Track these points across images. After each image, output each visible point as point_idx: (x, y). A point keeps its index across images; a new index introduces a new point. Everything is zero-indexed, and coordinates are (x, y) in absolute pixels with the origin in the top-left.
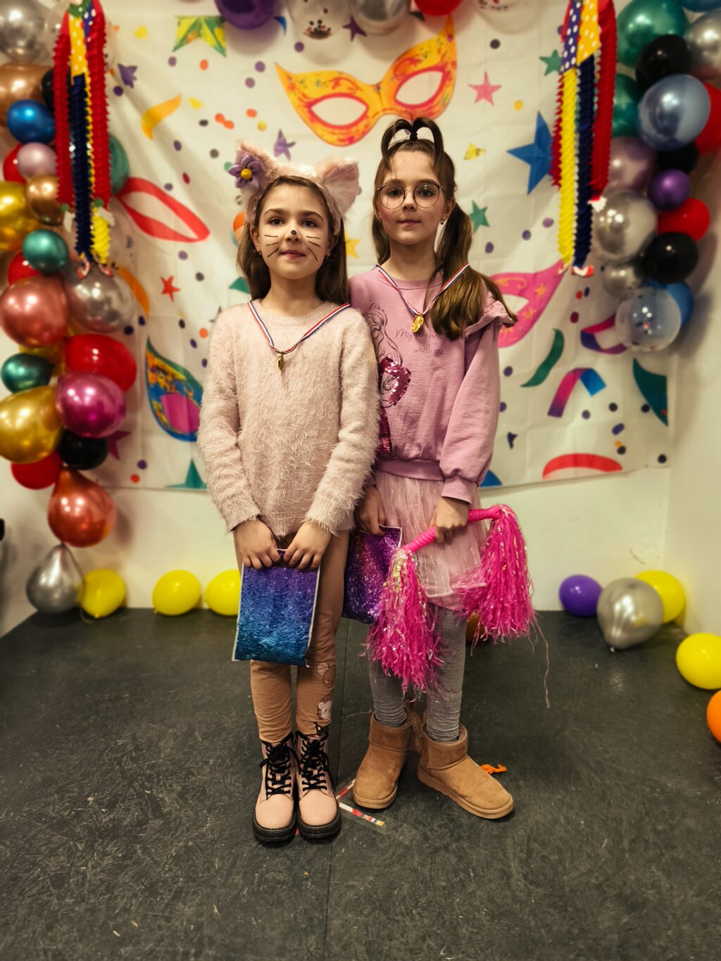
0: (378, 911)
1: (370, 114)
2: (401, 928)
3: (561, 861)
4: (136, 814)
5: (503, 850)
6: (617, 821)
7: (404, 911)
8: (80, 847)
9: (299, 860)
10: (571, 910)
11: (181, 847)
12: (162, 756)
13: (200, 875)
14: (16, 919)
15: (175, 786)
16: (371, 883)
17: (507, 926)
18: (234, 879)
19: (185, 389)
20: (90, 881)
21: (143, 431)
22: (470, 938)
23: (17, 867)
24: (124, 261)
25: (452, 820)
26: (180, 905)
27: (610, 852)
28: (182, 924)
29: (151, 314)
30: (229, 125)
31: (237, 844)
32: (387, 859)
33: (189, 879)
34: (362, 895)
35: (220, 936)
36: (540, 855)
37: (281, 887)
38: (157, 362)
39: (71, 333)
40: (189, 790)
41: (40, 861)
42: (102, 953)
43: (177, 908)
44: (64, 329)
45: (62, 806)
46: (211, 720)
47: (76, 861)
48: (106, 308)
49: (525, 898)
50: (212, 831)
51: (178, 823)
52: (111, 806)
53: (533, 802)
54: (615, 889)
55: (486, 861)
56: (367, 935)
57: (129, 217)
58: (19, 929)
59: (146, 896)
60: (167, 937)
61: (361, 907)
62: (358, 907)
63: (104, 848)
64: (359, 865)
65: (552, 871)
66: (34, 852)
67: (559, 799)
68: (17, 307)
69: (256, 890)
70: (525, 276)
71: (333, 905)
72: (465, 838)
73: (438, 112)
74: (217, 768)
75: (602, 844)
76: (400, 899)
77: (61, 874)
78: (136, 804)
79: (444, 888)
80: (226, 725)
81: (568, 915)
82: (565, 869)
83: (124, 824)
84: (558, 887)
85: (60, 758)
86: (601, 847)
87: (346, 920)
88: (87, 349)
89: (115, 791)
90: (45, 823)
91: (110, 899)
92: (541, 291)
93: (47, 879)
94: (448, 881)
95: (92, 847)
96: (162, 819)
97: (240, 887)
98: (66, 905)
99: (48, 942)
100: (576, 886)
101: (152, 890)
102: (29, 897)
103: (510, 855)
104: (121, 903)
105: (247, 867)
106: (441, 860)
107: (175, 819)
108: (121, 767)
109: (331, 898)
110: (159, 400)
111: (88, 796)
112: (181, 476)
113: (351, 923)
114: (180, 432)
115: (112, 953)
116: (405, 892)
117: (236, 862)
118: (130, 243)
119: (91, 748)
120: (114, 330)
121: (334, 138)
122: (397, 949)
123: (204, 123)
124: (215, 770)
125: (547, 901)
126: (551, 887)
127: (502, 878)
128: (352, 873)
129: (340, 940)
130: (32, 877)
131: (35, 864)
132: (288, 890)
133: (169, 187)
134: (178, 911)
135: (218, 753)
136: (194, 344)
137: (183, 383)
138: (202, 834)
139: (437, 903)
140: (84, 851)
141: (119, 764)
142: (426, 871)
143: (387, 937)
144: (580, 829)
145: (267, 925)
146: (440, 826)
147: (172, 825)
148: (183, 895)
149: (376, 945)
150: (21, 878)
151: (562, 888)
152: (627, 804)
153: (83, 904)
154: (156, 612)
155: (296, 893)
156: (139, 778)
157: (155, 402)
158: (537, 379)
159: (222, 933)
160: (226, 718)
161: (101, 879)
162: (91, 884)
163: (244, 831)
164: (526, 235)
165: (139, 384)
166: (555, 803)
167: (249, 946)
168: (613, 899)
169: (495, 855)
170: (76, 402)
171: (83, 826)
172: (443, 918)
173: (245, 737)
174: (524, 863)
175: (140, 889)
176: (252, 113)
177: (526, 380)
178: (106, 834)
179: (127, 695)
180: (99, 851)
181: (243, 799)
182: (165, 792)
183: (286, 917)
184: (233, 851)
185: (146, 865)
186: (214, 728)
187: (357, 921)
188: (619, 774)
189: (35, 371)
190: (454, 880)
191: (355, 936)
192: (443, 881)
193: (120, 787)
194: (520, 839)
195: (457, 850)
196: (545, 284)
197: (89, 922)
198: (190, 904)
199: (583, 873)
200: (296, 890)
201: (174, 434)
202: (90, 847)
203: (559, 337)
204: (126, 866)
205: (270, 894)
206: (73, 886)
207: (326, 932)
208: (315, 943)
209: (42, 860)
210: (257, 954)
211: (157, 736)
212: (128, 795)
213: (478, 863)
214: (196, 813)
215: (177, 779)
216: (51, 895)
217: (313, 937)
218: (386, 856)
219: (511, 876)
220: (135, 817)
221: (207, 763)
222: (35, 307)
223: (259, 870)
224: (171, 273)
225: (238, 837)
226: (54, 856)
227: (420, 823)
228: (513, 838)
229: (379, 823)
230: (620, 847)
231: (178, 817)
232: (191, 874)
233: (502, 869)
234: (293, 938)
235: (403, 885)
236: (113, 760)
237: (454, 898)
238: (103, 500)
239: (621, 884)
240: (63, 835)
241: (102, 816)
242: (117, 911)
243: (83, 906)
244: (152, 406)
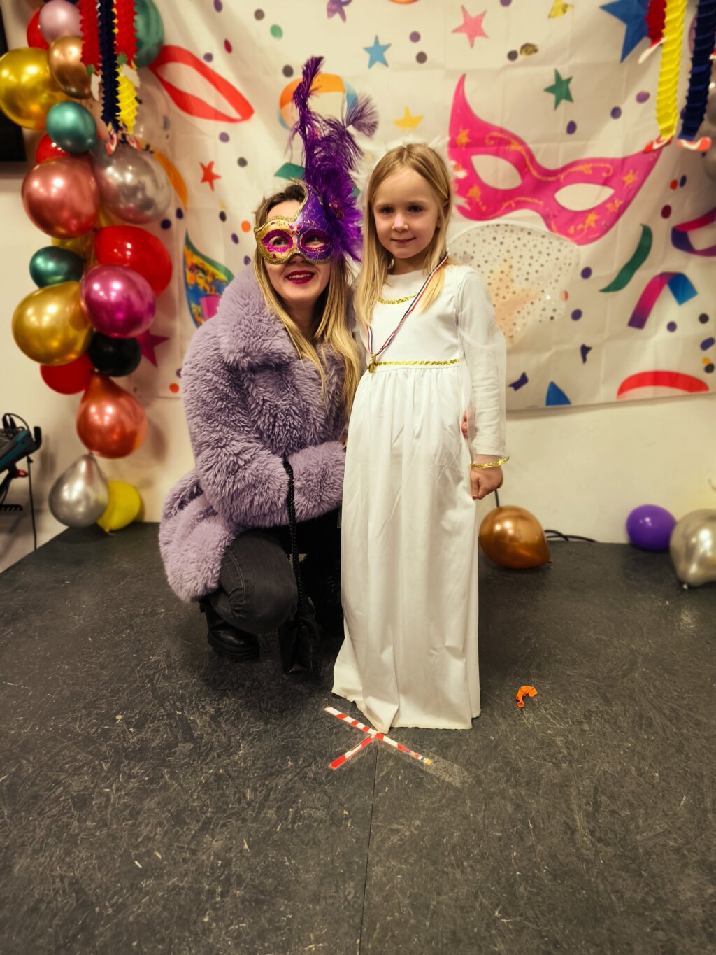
0: (424, 861)
2: (450, 881)
3: (633, 818)
4: (166, 735)
5: (566, 801)
6: (697, 777)
7: (454, 862)
8: (105, 767)
9: (338, 797)
10: (645, 874)
11: (211, 774)
13: (230, 806)
14: (33, 841)
15: (208, 707)
16: (417, 828)
17: (572, 887)
18: (266, 813)
20: (114, 804)
21: (181, 338)
22: (529, 899)
23: (38, 785)
24: (159, 144)
25: (508, 763)
26: (208, 838)
27: (691, 812)
28: (208, 858)
29: (189, 206)
31: (271, 774)
32: (435, 802)
33: (219, 810)
34: (407, 840)
35: (249, 875)
36: (608, 809)
37: (318, 825)
38: (196, 260)
39: (102, 223)
40: (222, 713)
41: (63, 779)
42: (121, 884)
43: (205, 841)
44: (95, 217)
45: (89, 722)
47: (99, 781)
48: (140, 196)
49: (592, 857)
50: (245, 759)
51: (208, 748)
52: (140, 726)
54: (697, 854)
55: (547, 812)
56: (412, 886)
57: (166, 93)
59: (172, 825)
60: (192, 872)
61: (406, 854)
62: (403, 853)
63: (130, 770)
64: (404, 807)
65: (622, 829)
66: (58, 770)
67: (628, 748)
68: (42, 190)
69: (290, 827)
70: (612, 161)
71: (375, 850)
72: (523, 784)
74: (253, 691)
75: (680, 801)
76: (449, 848)
77: (84, 795)
78: (166, 725)
79: (500, 839)
81: (643, 880)
82: (638, 827)
83: (152, 746)
84: (630, 847)
86: (679, 805)
87: (389, 868)
88: (119, 242)
89: (144, 710)
90: (70, 739)
91: (134, 825)
92: (630, 179)
93: (69, 799)
94: (504, 831)
95: (118, 767)
96: (193, 743)
97: (273, 822)
98: (86, 828)
99: (65, 868)
100: (651, 848)
101: (178, 819)
102: (48, 818)
103: (575, 807)
104: (145, 831)
105: (281, 801)
106: (496, 807)
107: (206, 744)
108: (152, 685)
109: (373, 842)
110: (198, 303)
111: (117, 714)
113: (395, 871)
115: (132, 886)
116: (456, 841)
117: (269, 795)
118: (166, 124)
119: (123, 663)
120: (148, 220)
122: (446, 905)
124: (251, 692)
125: (617, 863)
126: (622, 846)
127: (566, 833)
128: (397, 816)
129: (381, 889)
130: (53, 796)
131: (58, 783)
132: (326, 830)
133: (209, 57)
134: (206, 844)
136: (235, 239)
138: (233, 761)
139: (492, 855)
140: (109, 771)
141: (151, 681)
142: (479, 818)
143: (435, 890)
144: (655, 782)
145: (301, 867)
146: (495, 770)
147: (203, 750)
148: (211, 826)
150: (42, 796)
151: (635, 848)
152: (708, 758)
153: (105, 828)
155: (334, 833)
156: (171, 697)
157: (194, 305)
158: (618, 283)
159: (252, 872)
161: (125, 803)
162: (114, 809)
163: (279, 761)
164: (616, 113)
165: (176, 284)
166: (625, 752)
168: (696, 865)
169: (557, 806)
170: (102, 297)
171: (110, 745)
172: (499, 873)
174: (591, 817)
175: (166, 817)
177: (605, 284)
178: (133, 755)
180: (126, 773)
182: (197, 714)
183: (323, 859)
184: (267, 782)
185: (174, 791)
187: (401, 869)
188: (698, 724)
189: (64, 267)
190: (511, 831)
191: (399, 886)
192: (498, 831)
194: (586, 789)
195: (514, 798)
196: (635, 171)
197: (109, 848)
198: (219, 837)
199: (659, 833)
200: (334, 830)
202: (116, 767)
203: (647, 233)
204: (152, 791)
205: (306, 833)
206: (95, 809)
207: (366, 879)
208: (353, 892)
209: (66, 778)
211: (191, 654)
213: (538, 814)
214: (229, 739)
215: (211, 701)
216: (71, 817)
217: (352, 884)
218: (434, 799)
219: (576, 830)
220: (164, 739)
221: (243, 685)
222: (61, 191)
223: (294, 805)
224: (212, 158)
225: (272, 767)
226: (78, 775)
227: (472, 764)
228: (578, 788)
229: (427, 761)
230: (702, 806)
231: (209, 742)
232: (220, 804)
233: (565, 822)
234: (330, 883)
235: (453, 833)
236: (144, 677)
237: (512, 851)
238: (134, 410)
239: (704, 849)
240: (88, 753)
241: (130, 736)
242: (140, 840)
243: (105, 831)
244: (191, 309)
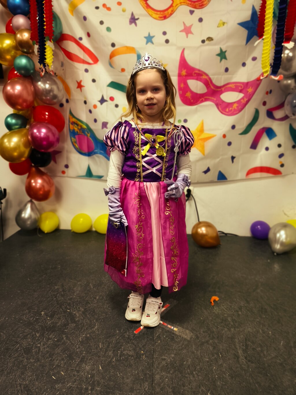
0: (177, 372)
1: (174, 5)
2: (188, 381)
3: (262, 351)
4: (63, 320)
5: (234, 344)
6: (287, 333)
7: (189, 372)
8: (38, 335)
9: (139, 345)
10: (269, 375)
11: (84, 337)
12: (75, 294)
13: (93, 351)
14: (7, 368)
15: (81, 308)
16: (173, 358)
17: (239, 381)
18: (109, 353)
19: (86, 133)
20: (42, 351)
21: (67, 151)
22: (222, 387)
23: (8, 344)
24: (60, 72)
26: (84, 365)
27: (285, 348)
28: (84, 374)
29: (71, 98)
30: (109, 9)
31: (110, 336)
32: (180, 346)
33: (87, 352)
34: (169, 363)
35: (103, 381)
36: (252, 347)
37: (131, 358)
38: (74, 120)
39: (36, 105)
40: (87, 310)
41: (19, 341)
42: (47, 387)
43: (82, 366)
44: (33, 102)
45: (30, 315)
46: (97, 279)
47: (35, 341)
48: (51, 94)
49: (246, 368)
50: (98, 330)
51: (82, 326)
52: (52, 316)
53: (246, 322)
54: (289, 366)
55: (227, 350)
56: (172, 383)
57: (62, 52)
58: (8, 373)
59: (68, 360)
60: (78, 380)
61: (169, 369)
62: (168, 369)
63: (49, 336)
64: (167, 349)
65: (258, 356)
66: (17, 337)
67: (258, 321)
68: (11, 91)
69: (119, 359)
70: (243, 83)
71: (156, 368)
72: (216, 338)
73: (206, 4)
75: (280, 343)
76: (187, 366)
77: (29, 347)
78: (63, 316)
79: (208, 362)
80: (104, 281)
81: (268, 377)
82: (264, 355)
83: (58, 325)
84: (262, 363)
85: (29, 294)
86: (280, 345)
87: (162, 376)
88: (43, 112)
89: (53, 310)
90: (22, 323)
91: (51, 360)
92: (250, 90)
93: (22, 350)
94: (209, 358)
96: (75, 324)
97: (112, 357)
98: (30, 362)
99: (21, 380)
100: (270, 364)
101: (70, 357)
102: (14, 358)
103: (238, 347)
104: (56, 363)
105: (115, 348)
106: (205, 348)
107: (81, 324)
108: (56, 299)
109: (155, 364)
110: (75, 137)
111: (42, 311)
112: (84, 172)
113: (165, 377)
114: (83, 152)
115: (51, 387)
116: (189, 363)
117: (109, 345)
118: (62, 65)
119: (43, 289)
120: (55, 104)
121: (157, 16)
123: (97, 8)
124: (99, 301)
125: (257, 370)
126: (258, 363)
127: (235, 358)
128: (164, 353)
129: (159, 385)
130: (15, 348)
131: (17, 343)
132: (134, 360)
133: (81, 39)
134: (83, 367)
135: (100, 294)
136: (90, 111)
137: (86, 130)
138: (93, 331)
139: (205, 369)
140: (39, 336)
141: (56, 297)
142: (199, 353)
143: (182, 385)
144: (270, 336)
145: (125, 376)
146: (204, 332)
147: (80, 326)
148: (85, 360)
149: (177, 389)
150: (10, 349)
151: (264, 364)
153: (39, 362)
154: (72, 231)
155: (138, 361)
156: (65, 304)
157: (73, 138)
158: (246, 131)
159: (104, 379)
160: (103, 278)
161: (47, 350)
162: (42, 353)
163: (112, 331)
164: (244, 64)
165: (66, 130)
166: (257, 323)
167: (116, 386)
168: (289, 370)
169: (230, 347)
170: (37, 135)
171: (39, 325)
172: (208, 376)
173: (112, 287)
174: (245, 351)
175: (65, 356)
176: (119, 4)
177: (241, 131)
178: (50, 329)
179: (59, 266)
180: (47, 337)
181: (112, 315)
182: (76, 311)
183: (134, 373)
184: (108, 340)
185: (68, 345)
186: (98, 282)
187: (167, 376)
188: (285, 311)
189: (19, 122)
190: (212, 358)
191: (167, 384)
192: (207, 358)
193: (56, 308)
194: (242, 339)
195: (212, 344)
196: (252, 87)
197: (41, 371)
198: (88, 364)
199: (273, 357)
200: (138, 360)
201: (81, 153)
202: (42, 335)
203: (257, 112)
204: (59, 345)
205: (126, 361)
206: (34, 353)
207: (153, 381)
208: (148, 387)
209: (20, 340)
210: (120, 391)
211: (73, 285)
212: (59, 311)
213: (223, 350)
214: (91, 321)
215: (82, 305)
216: (23, 358)
217: (147, 383)
218: (179, 345)
219: (239, 357)
220: (63, 322)
221: (95, 298)
222: (19, 91)
223: (120, 350)
224: (81, 79)
225: (110, 333)
226: (26, 339)
227: (194, 330)
228: (238, 339)
229: (175, 329)
230: (289, 345)
231: (82, 323)
232: (89, 350)
233: (234, 354)
234: (137, 383)
235: (188, 360)
236: (53, 295)
237: (213, 367)
238: (49, 181)
240: (30, 329)
241: (48, 321)
242: (54, 367)
244: (71, 140)
